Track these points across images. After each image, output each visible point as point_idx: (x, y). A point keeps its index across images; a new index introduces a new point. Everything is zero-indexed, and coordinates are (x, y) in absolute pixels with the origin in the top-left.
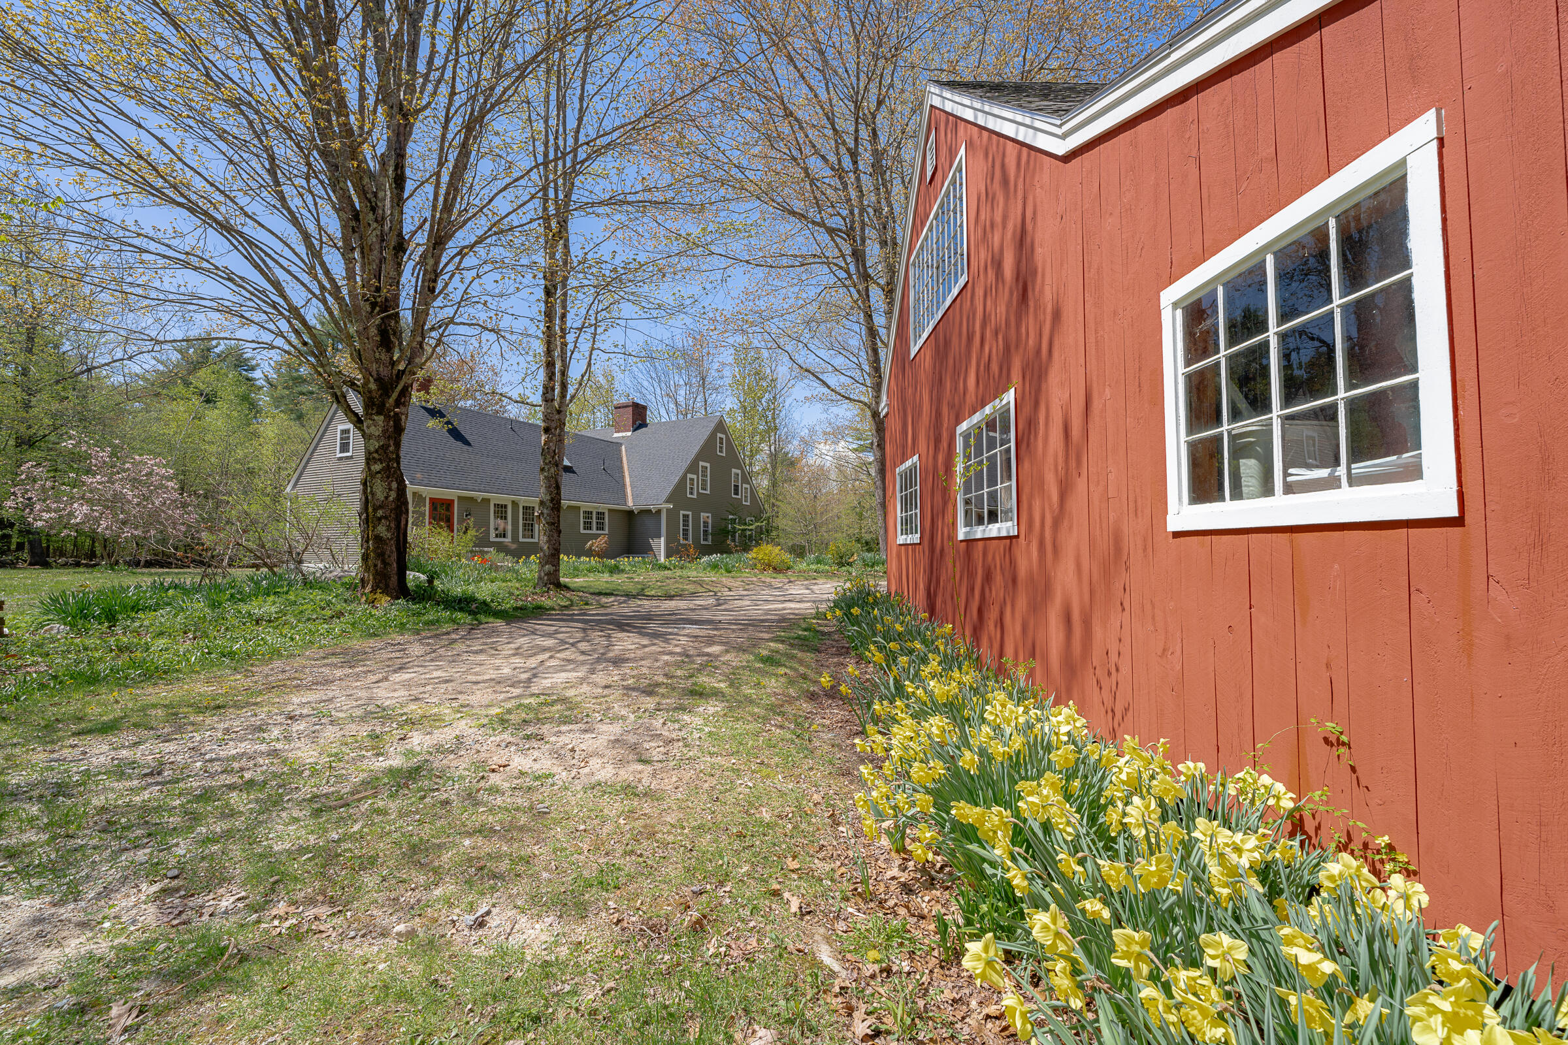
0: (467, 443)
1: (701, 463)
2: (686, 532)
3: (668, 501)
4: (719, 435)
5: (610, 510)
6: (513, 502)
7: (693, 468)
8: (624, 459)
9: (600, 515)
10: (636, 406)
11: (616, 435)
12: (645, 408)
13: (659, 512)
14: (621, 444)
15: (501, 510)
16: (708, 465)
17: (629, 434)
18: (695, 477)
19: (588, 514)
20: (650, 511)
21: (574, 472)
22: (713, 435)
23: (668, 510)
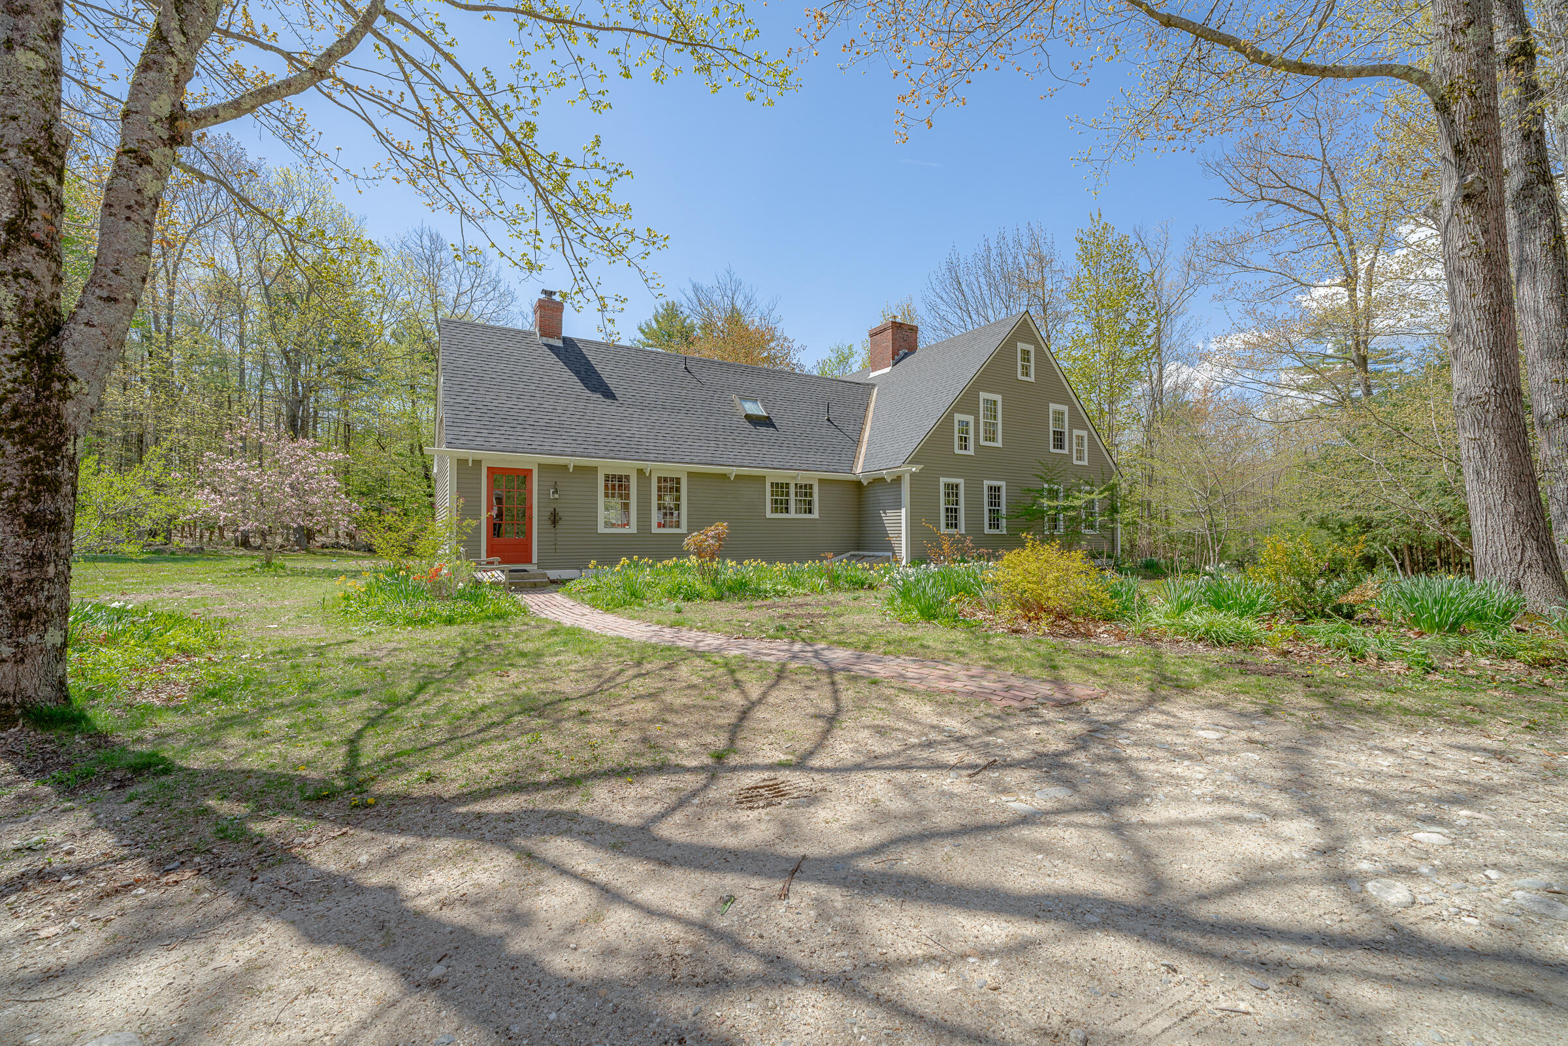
0: (609, 394)
1: (983, 395)
2: (952, 512)
3: (912, 462)
4: (1021, 346)
5: (821, 481)
6: (640, 472)
7: (966, 402)
8: (872, 406)
9: (805, 490)
10: (897, 326)
11: (872, 375)
12: (914, 330)
13: (898, 480)
14: (874, 386)
15: (617, 485)
16: (998, 398)
17: (887, 370)
18: (970, 419)
19: (781, 488)
20: (882, 480)
21: (773, 426)
22: (1008, 346)
23: (912, 475)
